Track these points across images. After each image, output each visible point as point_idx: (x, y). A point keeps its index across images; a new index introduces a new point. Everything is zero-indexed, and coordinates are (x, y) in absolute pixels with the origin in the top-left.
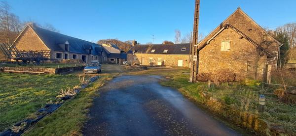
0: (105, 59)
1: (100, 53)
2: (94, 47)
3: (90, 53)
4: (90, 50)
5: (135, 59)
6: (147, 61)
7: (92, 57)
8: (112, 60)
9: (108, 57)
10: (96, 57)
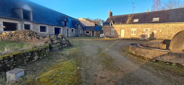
0: (81, 32)
1: (76, 25)
2: (70, 20)
3: (65, 26)
4: (65, 22)
5: (113, 31)
6: (128, 32)
7: (68, 29)
8: (87, 32)
9: (84, 30)
10: (72, 30)
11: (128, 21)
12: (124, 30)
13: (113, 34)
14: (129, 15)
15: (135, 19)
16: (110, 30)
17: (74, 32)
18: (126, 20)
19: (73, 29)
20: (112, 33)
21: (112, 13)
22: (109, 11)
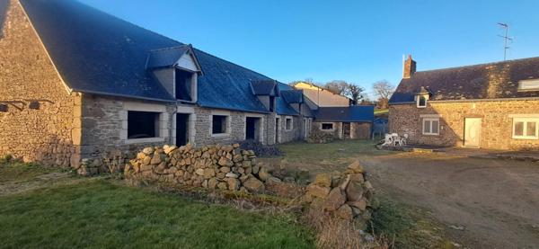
1: (296, 106)
3: (272, 110)
4: (272, 99)
5: (428, 123)
6: (498, 129)
7: (277, 119)
8: (325, 126)
9: (314, 119)
10: (288, 120)
11: (492, 89)
12: (478, 120)
13: (431, 133)
14: (489, 65)
15: (526, 78)
16: (418, 121)
17: (292, 127)
18: (482, 83)
19: (288, 117)
20: (428, 130)
21: (415, 63)
22: (404, 58)
